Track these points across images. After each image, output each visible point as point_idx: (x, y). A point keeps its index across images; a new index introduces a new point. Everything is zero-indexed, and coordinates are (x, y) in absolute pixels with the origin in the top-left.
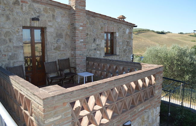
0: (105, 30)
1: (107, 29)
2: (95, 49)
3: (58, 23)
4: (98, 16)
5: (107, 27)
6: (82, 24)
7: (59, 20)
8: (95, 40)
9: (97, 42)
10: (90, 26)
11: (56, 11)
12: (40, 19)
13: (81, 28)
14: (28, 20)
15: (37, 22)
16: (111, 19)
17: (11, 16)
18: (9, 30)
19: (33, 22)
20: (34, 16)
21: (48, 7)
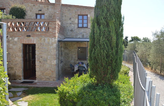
0: (78, 13)
1: (80, 12)
2: (71, 24)
3: (50, 11)
4: (73, 6)
5: (80, 11)
6: (58, 10)
7: (50, 10)
8: (70, 19)
9: (72, 20)
10: (68, 12)
11: (49, 7)
12: (42, 10)
13: (58, 12)
14: (37, 11)
15: (41, 12)
16: (83, 7)
17: (32, 11)
18: (31, 15)
19: (39, 12)
20: (40, 9)
21: (46, 6)
